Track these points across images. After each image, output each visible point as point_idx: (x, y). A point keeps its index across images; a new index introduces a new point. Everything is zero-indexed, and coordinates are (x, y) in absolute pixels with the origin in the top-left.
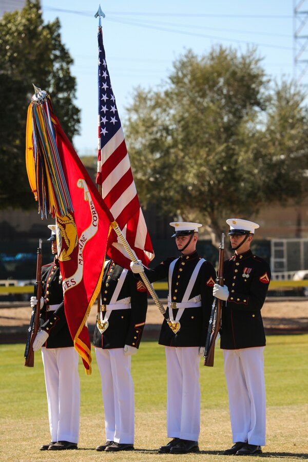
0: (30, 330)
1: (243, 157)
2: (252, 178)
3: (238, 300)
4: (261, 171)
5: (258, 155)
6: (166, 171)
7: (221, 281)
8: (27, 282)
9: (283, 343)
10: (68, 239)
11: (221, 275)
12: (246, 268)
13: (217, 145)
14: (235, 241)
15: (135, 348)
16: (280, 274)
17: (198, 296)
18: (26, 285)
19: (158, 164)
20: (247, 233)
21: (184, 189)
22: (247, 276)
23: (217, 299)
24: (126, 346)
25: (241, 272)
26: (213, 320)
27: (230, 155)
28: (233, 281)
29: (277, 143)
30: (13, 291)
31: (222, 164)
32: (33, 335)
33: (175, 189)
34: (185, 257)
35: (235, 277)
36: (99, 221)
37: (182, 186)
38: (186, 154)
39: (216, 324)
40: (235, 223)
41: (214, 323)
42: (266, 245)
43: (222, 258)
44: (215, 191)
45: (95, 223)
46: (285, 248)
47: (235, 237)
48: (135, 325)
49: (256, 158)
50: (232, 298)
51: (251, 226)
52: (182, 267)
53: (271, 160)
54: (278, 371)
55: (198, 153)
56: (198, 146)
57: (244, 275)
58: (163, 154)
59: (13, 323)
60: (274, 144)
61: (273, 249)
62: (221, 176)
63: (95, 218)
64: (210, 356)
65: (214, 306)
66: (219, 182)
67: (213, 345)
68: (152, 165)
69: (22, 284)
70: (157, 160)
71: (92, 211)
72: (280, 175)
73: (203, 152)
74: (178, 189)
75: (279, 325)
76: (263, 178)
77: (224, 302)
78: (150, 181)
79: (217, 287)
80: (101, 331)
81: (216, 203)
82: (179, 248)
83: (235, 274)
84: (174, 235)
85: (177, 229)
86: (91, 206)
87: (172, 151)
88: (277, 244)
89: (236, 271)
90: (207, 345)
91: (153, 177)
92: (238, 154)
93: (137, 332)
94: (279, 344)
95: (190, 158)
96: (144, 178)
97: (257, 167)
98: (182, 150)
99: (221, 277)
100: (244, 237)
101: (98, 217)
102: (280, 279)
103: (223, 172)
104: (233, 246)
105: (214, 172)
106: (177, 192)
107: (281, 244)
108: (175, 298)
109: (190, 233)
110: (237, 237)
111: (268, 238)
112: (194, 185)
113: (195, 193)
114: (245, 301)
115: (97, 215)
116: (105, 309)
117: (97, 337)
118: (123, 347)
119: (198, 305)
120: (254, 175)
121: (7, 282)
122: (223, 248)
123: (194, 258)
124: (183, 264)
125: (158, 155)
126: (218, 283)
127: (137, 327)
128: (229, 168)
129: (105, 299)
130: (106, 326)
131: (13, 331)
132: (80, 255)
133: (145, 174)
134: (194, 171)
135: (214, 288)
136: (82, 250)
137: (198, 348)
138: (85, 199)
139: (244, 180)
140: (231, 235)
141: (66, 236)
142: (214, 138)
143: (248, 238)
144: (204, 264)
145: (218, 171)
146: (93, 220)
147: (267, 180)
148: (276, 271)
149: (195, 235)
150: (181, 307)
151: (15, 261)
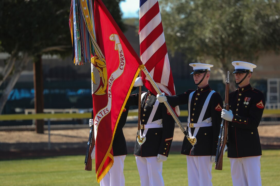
0: (88, 143)
1: (247, 17)
2: (254, 33)
3: (240, 120)
4: (261, 28)
5: (258, 16)
6: (190, 28)
7: (227, 107)
8: (86, 110)
9: (277, 156)
10: (104, 79)
11: (227, 102)
12: (247, 98)
13: (227, 9)
14: (239, 78)
15: (165, 157)
16: (274, 105)
17: (209, 118)
18: (85, 113)
19: (183, 23)
20: (247, 71)
21: (203, 42)
22: (247, 103)
23: (224, 120)
24: (158, 155)
25: (243, 101)
26: (221, 136)
27: (237, 16)
28: (237, 107)
29: (273, 7)
30: (76, 117)
31: (231, 23)
32: (91, 147)
33: (196, 42)
34: (200, 89)
35: (238, 105)
36: (126, 65)
37: (201, 39)
38: (204, 16)
39: (223, 139)
40: (238, 65)
41: (222, 138)
42: (264, 83)
43: (228, 89)
44: (226, 42)
45: (121, 67)
46: (278, 86)
47: (238, 75)
48: (165, 140)
49: (257, 18)
50: (235, 120)
51: (250, 66)
52: (198, 97)
53: (268, 19)
54: (272, 176)
55: (213, 15)
56: (213, 9)
57: (245, 103)
58: (187, 16)
59: (75, 140)
60: (271, 7)
61: (269, 86)
62: (230, 32)
63: (122, 64)
64: (220, 163)
65: (222, 125)
66: (229, 36)
67: (221, 154)
68: (178, 23)
69: (82, 112)
70: (182, 20)
71: (120, 58)
72: (275, 31)
73: (217, 14)
74: (198, 41)
75: (274, 142)
76: (262, 33)
77: (229, 122)
78: (177, 36)
79: (224, 111)
80: (140, 144)
81: (226, 52)
82: (196, 83)
83: (239, 102)
84: (192, 73)
85: (195, 68)
86: (120, 54)
87: (194, 12)
88: (271, 83)
89: (239, 100)
90: (217, 154)
91: (180, 32)
92: (243, 16)
93: (167, 144)
94: (273, 156)
95: (207, 18)
96: (172, 33)
97: (257, 25)
98: (202, 12)
99: (227, 104)
100: (245, 74)
101: (125, 63)
102: (274, 108)
103: (231, 28)
104: (237, 81)
105: (225, 29)
106: (197, 44)
107: (275, 83)
108: (192, 120)
109: (204, 72)
110: (240, 74)
111: (265, 78)
112: (210, 39)
113: (211, 44)
114: (245, 121)
115: (124, 61)
116: (143, 128)
117: (137, 148)
118: (157, 156)
119: (210, 125)
120: (255, 31)
121: (71, 111)
122: (228, 82)
123: (207, 90)
124: (199, 94)
125: (183, 16)
126: (225, 108)
127: (167, 141)
128: (236, 25)
129: (143, 121)
130: (144, 140)
131: (76, 146)
132: (109, 90)
133: (173, 30)
134: (210, 28)
135: (222, 112)
136: (111, 87)
137: (210, 156)
138: (115, 49)
139: (247, 34)
140: (236, 73)
141: (103, 77)
142: (226, 3)
143: (248, 75)
144: (214, 94)
145: (228, 28)
146: (120, 65)
147: (265, 35)
148: (271, 103)
149: (208, 72)
150: (197, 126)
151: (77, 95)
